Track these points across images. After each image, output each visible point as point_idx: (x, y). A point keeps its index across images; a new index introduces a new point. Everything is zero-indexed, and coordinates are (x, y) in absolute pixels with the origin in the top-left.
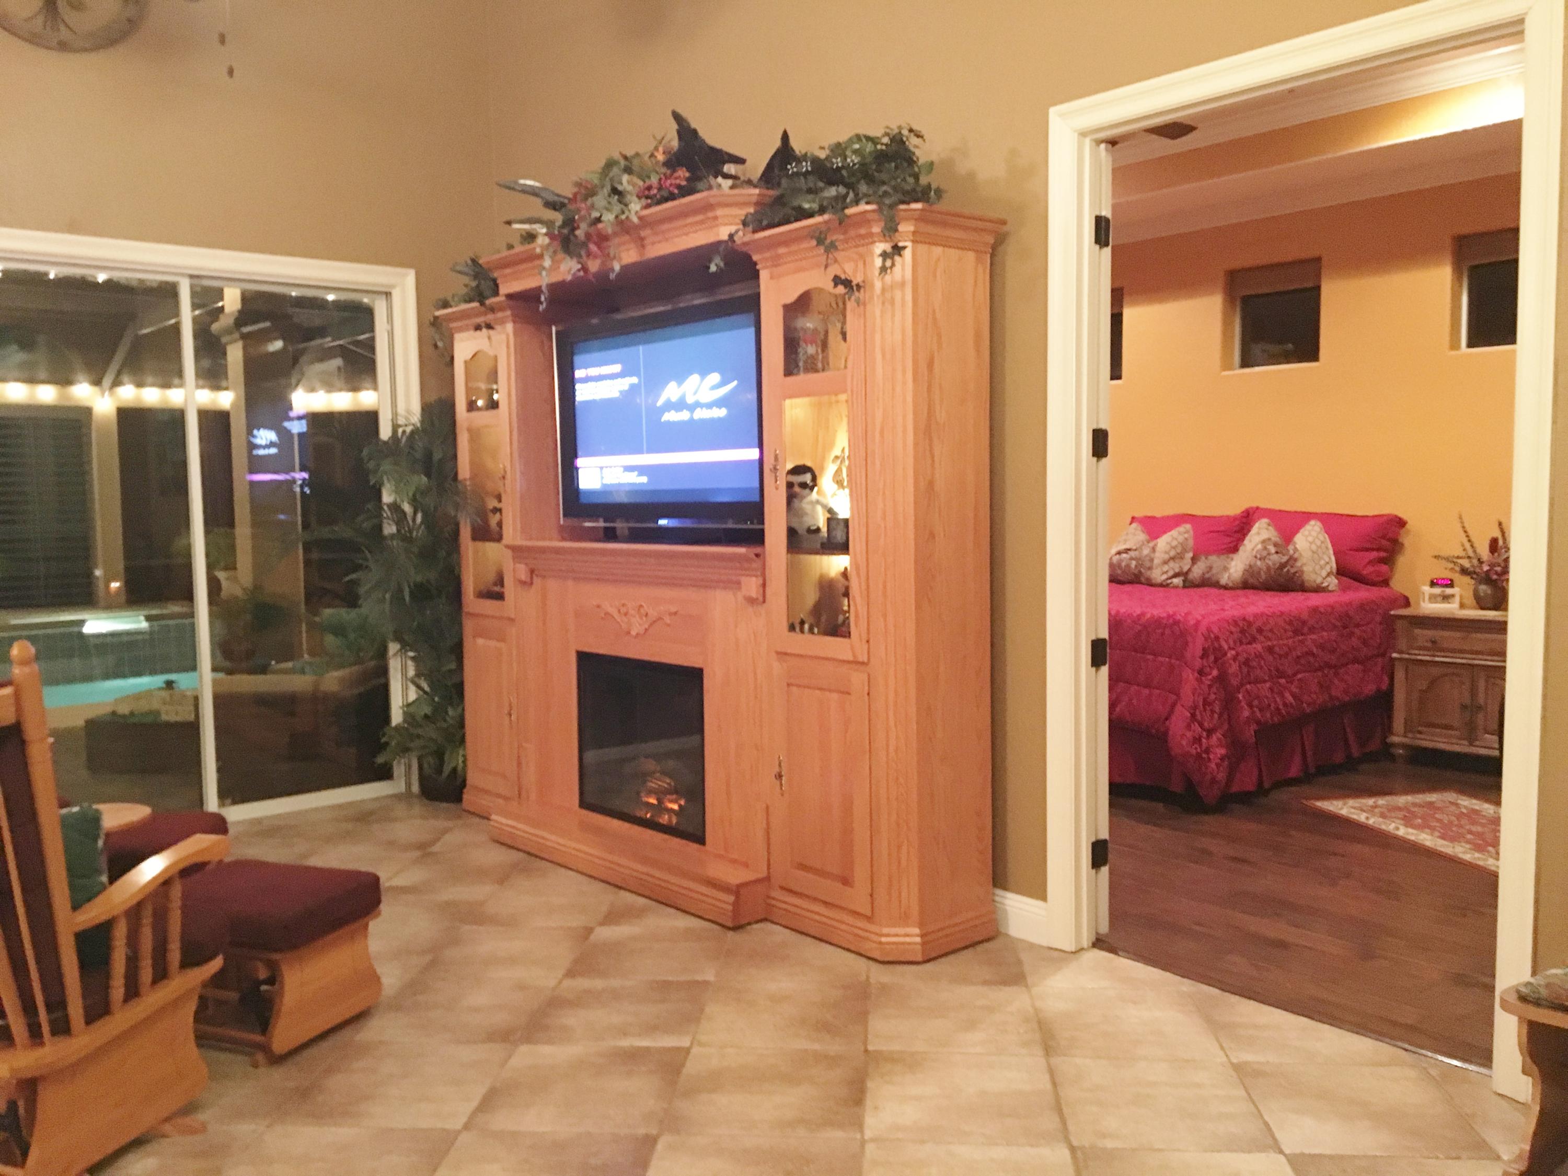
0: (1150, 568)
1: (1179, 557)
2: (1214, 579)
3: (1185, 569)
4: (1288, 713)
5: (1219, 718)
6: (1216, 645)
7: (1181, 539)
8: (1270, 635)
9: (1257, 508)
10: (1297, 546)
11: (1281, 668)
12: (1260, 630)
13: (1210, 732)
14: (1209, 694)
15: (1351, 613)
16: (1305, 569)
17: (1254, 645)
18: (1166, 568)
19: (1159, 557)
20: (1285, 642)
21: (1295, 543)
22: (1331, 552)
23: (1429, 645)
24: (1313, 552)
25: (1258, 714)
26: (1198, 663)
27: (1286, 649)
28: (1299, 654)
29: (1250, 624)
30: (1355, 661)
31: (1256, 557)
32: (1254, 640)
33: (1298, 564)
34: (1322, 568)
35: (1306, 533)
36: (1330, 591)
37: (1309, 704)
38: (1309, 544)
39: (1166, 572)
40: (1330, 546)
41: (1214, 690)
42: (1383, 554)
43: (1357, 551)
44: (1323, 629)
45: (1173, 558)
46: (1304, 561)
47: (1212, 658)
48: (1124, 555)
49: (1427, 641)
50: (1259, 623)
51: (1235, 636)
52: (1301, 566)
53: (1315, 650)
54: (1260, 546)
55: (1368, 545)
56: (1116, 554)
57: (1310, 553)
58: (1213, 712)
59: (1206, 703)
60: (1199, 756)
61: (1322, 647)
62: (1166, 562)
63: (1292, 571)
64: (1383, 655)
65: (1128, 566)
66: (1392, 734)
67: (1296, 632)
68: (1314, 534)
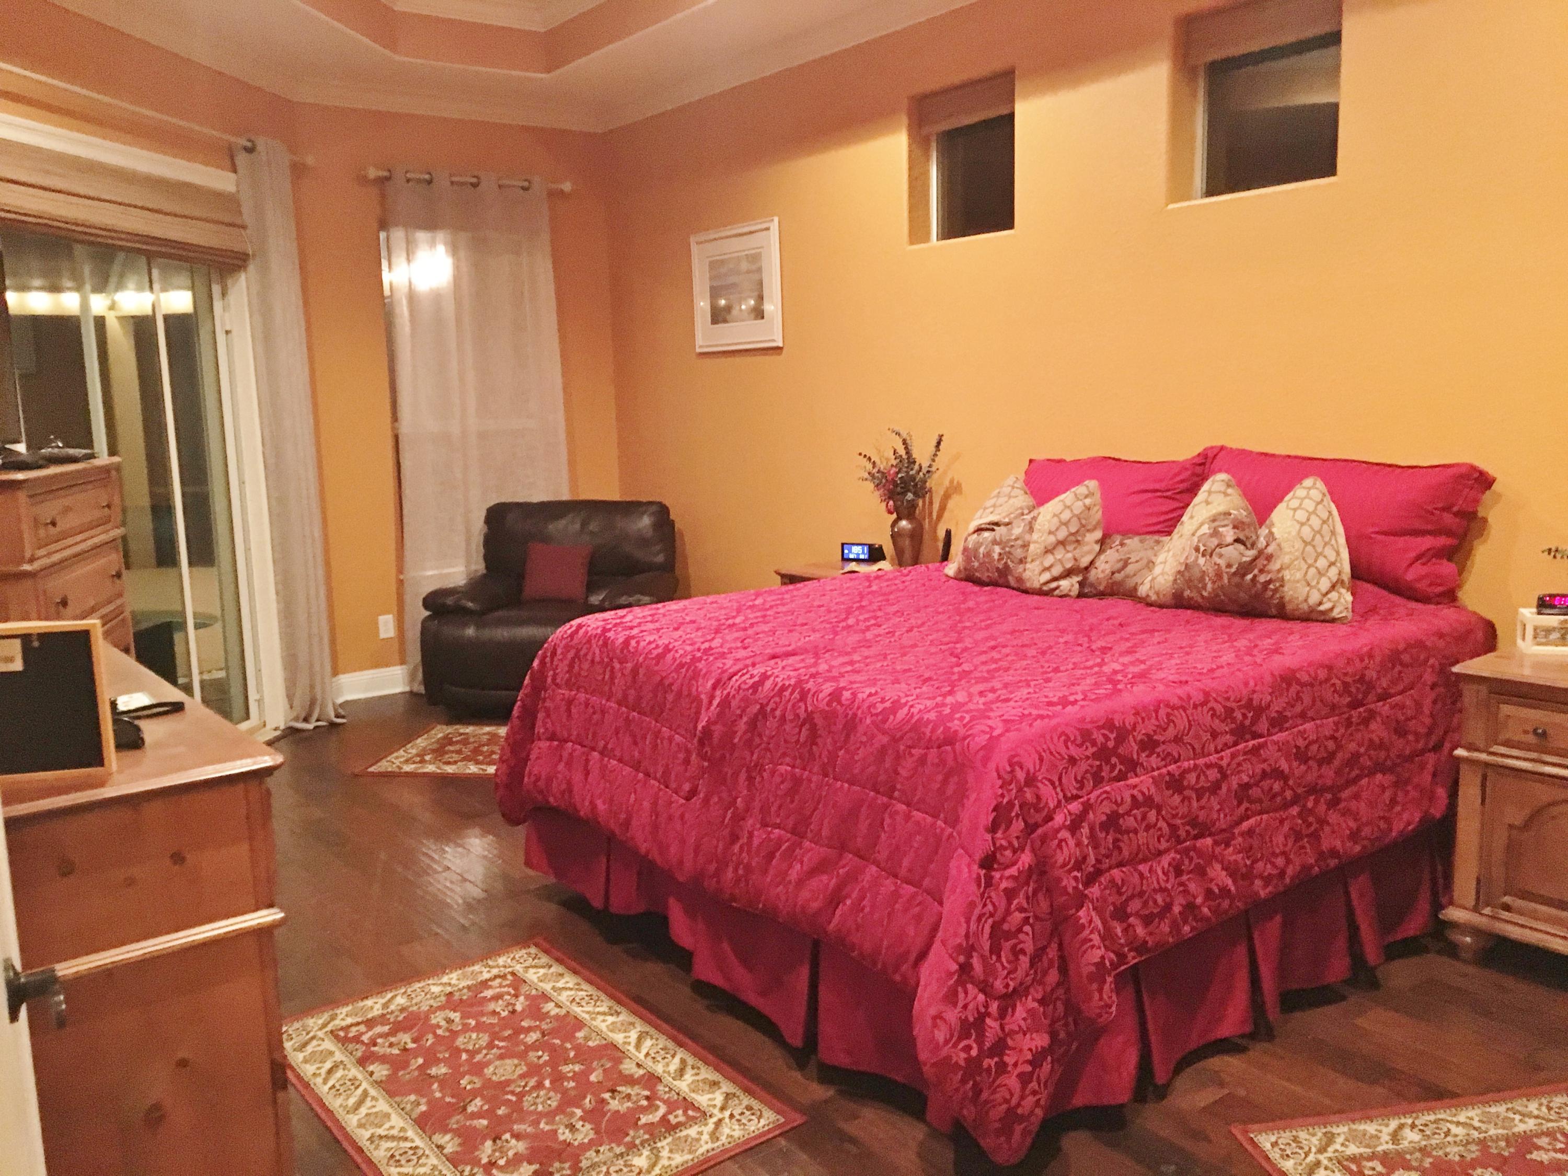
0: (1022, 561)
1: (1074, 539)
2: (1130, 583)
3: (1085, 562)
4: (1215, 911)
5: (1032, 965)
6: (1029, 795)
7: (1078, 507)
8: (1174, 750)
9: (1222, 448)
10: (1274, 530)
11: (1202, 815)
12: (1149, 745)
13: (1009, 1000)
14: (1008, 912)
15: (1372, 674)
16: (1287, 575)
17: (1133, 781)
18: (1049, 560)
19: (1040, 539)
20: (1213, 758)
21: (1273, 524)
22: (1342, 540)
23: (1531, 739)
24: (1306, 543)
25: (1140, 931)
26: (983, 843)
27: (1213, 774)
28: (1245, 779)
29: (1123, 735)
30: (1379, 767)
31: (1197, 549)
32: (1132, 766)
33: (1275, 566)
34: (1320, 574)
35: (1295, 503)
36: (1334, 620)
37: (1267, 880)
38: (1298, 526)
39: (1048, 569)
40: (1340, 529)
41: (1020, 900)
42: (1443, 541)
43: (1395, 534)
44: (1303, 716)
45: (1062, 543)
46: (1286, 559)
47: (1018, 825)
48: (986, 534)
49: (1526, 732)
50: (1150, 726)
51: (1084, 766)
52: (1279, 571)
53: (1284, 765)
54: (1205, 529)
55: (1418, 525)
56: (975, 532)
57: (1299, 545)
58: (1017, 952)
59: (998, 935)
60: (973, 1066)
61: (1302, 756)
62: (1048, 551)
63: (1262, 578)
64: (1437, 748)
65: (988, 554)
66: (1451, 903)
67: (1241, 733)
68: (1309, 505)
